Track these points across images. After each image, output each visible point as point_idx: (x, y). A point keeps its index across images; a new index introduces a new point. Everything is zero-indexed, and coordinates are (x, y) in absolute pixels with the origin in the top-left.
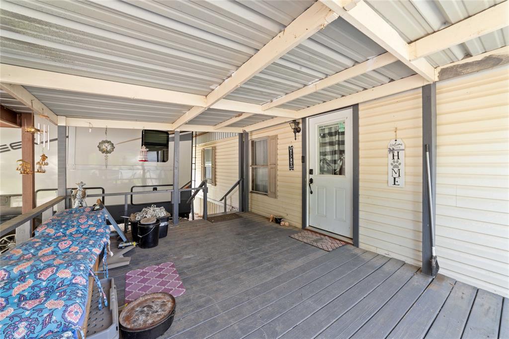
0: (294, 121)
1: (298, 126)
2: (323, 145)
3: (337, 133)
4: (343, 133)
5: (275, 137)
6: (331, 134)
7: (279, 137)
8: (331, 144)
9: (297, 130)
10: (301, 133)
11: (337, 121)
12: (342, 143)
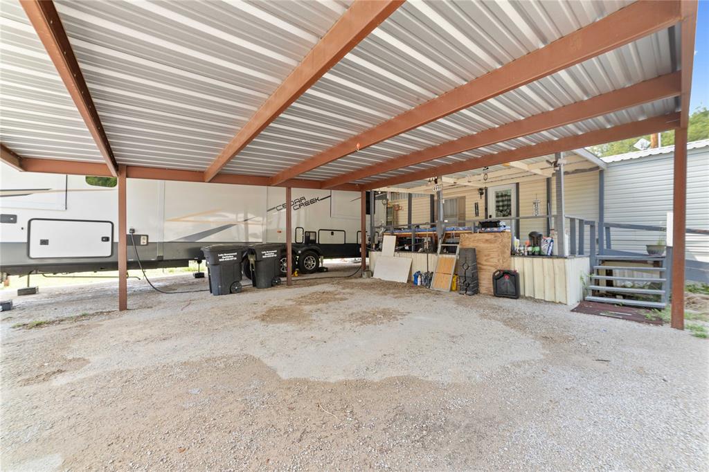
0: (481, 189)
1: (483, 192)
2: (497, 202)
3: (506, 195)
4: (510, 196)
5: (464, 198)
6: (502, 196)
7: (467, 197)
8: (503, 201)
9: (481, 194)
10: (484, 195)
11: (507, 189)
12: (510, 200)
